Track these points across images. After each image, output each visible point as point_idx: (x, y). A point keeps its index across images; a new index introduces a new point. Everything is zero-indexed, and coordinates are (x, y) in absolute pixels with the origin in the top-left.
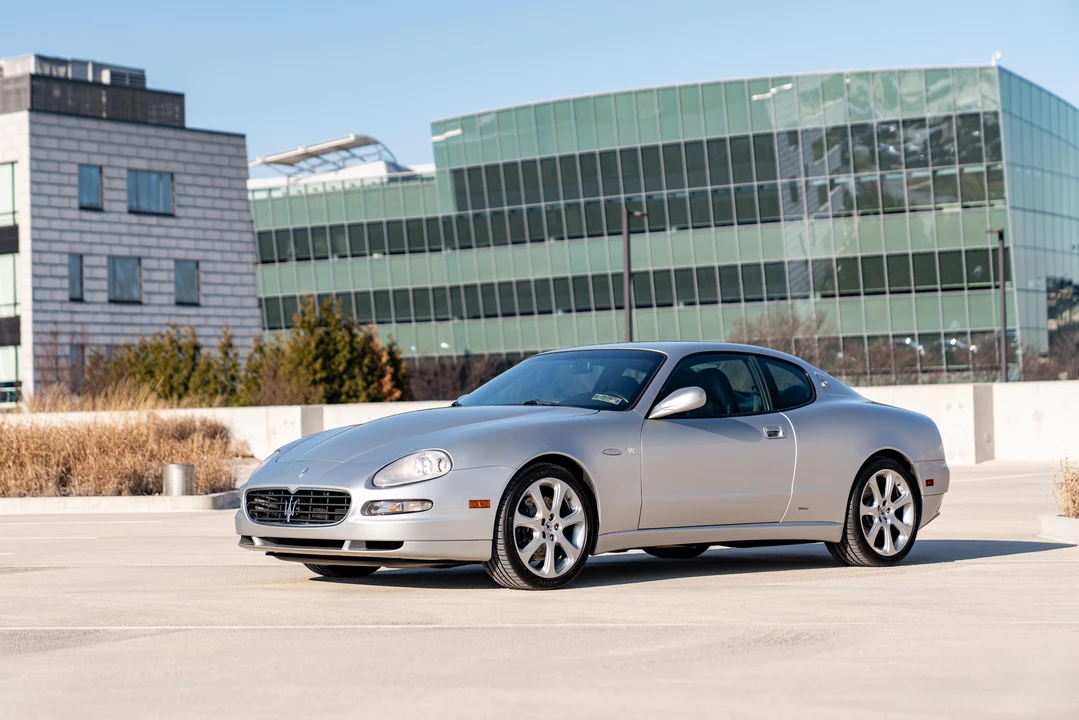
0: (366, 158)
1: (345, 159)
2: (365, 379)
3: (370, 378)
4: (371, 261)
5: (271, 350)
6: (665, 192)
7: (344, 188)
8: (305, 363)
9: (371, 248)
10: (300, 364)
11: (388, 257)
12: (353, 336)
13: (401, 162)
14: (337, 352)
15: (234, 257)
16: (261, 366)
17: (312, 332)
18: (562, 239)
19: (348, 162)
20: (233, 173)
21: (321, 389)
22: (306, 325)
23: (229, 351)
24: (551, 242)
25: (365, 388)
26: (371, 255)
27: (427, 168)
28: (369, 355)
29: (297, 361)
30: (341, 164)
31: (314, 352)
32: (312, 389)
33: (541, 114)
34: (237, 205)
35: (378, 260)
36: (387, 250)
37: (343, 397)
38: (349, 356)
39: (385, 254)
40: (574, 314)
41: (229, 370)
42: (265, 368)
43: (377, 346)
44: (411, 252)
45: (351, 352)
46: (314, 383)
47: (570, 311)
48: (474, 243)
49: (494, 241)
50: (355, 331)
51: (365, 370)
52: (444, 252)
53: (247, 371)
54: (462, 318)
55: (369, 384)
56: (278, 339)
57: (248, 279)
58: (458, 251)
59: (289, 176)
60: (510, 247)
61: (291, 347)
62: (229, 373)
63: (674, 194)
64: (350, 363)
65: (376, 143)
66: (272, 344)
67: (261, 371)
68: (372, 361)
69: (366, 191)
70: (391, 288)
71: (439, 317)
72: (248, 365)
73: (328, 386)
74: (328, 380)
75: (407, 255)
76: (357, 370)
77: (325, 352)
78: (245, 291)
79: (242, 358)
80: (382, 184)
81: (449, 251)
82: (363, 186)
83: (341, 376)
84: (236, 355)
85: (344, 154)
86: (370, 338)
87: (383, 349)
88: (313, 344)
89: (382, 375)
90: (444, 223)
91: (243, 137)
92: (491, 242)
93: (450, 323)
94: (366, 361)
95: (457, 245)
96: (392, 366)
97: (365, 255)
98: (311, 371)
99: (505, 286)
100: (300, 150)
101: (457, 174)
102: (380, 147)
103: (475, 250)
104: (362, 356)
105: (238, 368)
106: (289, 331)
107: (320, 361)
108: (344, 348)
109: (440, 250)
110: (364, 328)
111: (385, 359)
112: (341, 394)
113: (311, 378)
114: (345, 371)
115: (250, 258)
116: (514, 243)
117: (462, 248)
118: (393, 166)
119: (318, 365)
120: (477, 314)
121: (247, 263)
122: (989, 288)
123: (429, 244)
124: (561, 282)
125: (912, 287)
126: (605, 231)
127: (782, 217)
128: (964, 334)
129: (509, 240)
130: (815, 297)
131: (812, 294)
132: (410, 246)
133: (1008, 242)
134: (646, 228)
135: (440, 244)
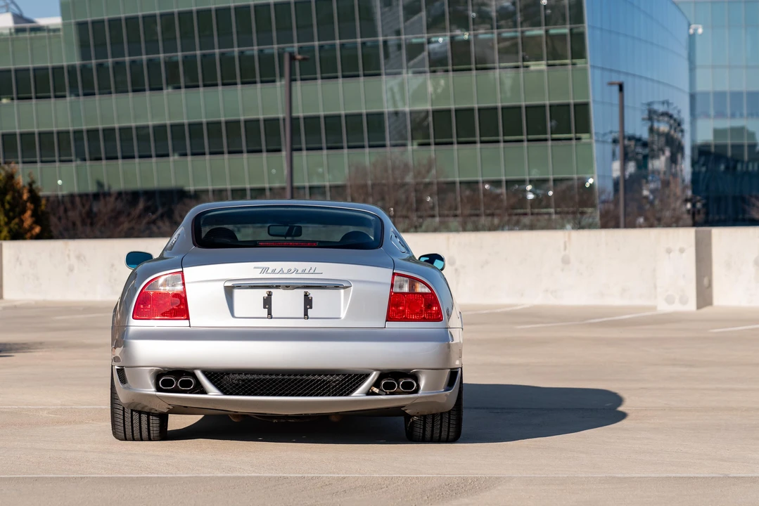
2: (6, 214)
3: (11, 214)
4: (1, 106)
6: (275, 46)
11: (16, 102)
18: (179, 88)
24: (168, 92)
25: (7, 224)
26: (1, 100)
27: (53, 20)
28: (11, 193)
35: (6, 105)
36: (15, 96)
39: (12, 99)
40: (189, 158)
43: (19, 183)
44: (37, 98)
47: (185, 155)
48: (96, 91)
49: (116, 88)
51: (7, 206)
52: (68, 99)
54: (84, 160)
58: (82, 98)
60: (130, 94)
63: (283, 48)
68: (14, 198)
70: (18, 131)
71: (63, 158)
75: (34, 101)
80: (11, 34)
81: (73, 98)
86: (11, 177)
87: (24, 187)
89: (24, 211)
90: (69, 72)
92: (113, 89)
93: (74, 164)
94: (8, 198)
95: (81, 92)
96: (31, 203)
99: (125, 131)
101: (82, 26)
102: (8, 1)
103: (97, 97)
104: (4, 193)
109: (64, 97)
110: (8, 167)
111: (25, 196)
116: (134, 91)
117: (85, 95)
118: (18, 18)
120: (98, 156)
122: (570, 139)
123: (55, 91)
124: (177, 128)
125: (501, 138)
126: (219, 81)
127: (383, 71)
128: (545, 181)
129: (130, 88)
130: (412, 145)
131: (409, 142)
132: (36, 93)
133: (588, 97)
134: (258, 79)
135: (65, 91)
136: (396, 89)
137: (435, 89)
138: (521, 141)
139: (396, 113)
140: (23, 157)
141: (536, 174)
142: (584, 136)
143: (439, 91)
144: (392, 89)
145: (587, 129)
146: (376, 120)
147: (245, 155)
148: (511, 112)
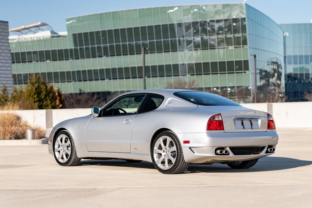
0: (43, 30)
1: (37, 30)
2: (50, 101)
3: (52, 100)
4: (46, 63)
5: (19, 91)
6: (141, 42)
7: (37, 39)
8: (31, 95)
9: (46, 59)
10: (30, 96)
11: (52, 61)
12: (46, 87)
13: (55, 31)
14: (41, 92)
15: (5, 61)
16: (16, 96)
17: (34, 86)
18: (108, 56)
19: (38, 31)
20: (4, 34)
21: (37, 104)
22: (32, 83)
23: (5, 91)
24: (104, 57)
25: (51, 104)
26: (46, 61)
27: (65, 33)
28: (52, 93)
29: (29, 95)
30: (36, 31)
31: (35, 92)
32: (34, 104)
33: (101, 17)
34: (6, 44)
35: (49, 63)
36: (51, 59)
37: (44, 107)
38: (45, 93)
39: (51, 60)
40: (112, 80)
41: (5, 97)
42: (17, 97)
43: (54, 90)
44: (59, 60)
45: (46, 92)
46: (35, 102)
47: (110, 79)
48: (80, 57)
49: (86, 56)
50: (47, 85)
51: (51, 98)
52: (70, 60)
53: (11, 98)
54: (76, 81)
55: (52, 102)
56: (21, 87)
57: (9, 68)
58: (75, 60)
59: (19, 35)
60: (91, 59)
61: (27, 90)
62: (5, 99)
63: (144, 42)
64: (46, 96)
65: (47, 25)
66: (19, 89)
67: (16, 98)
68: (53, 95)
69: (44, 41)
70: (53, 71)
71: (68, 81)
72: (11, 96)
73: (39, 103)
74: (39, 101)
75: (58, 61)
76: (48, 98)
77: (38, 92)
78: (8, 72)
79: (10, 94)
80: (50, 38)
81: (72, 60)
82: (44, 39)
83: (43, 99)
84: (8, 93)
85: (37, 28)
86: (52, 88)
87: (56, 91)
88: (34, 90)
89: (56, 99)
90: (70, 51)
91: (7, 22)
93: (72, 83)
94: (51, 95)
95: (74, 58)
96: (59, 97)
97: (44, 61)
98: (33, 98)
99: (90, 71)
100: (23, 27)
101: (74, 35)
102: (49, 26)
103: (80, 60)
104: (50, 93)
105: (8, 97)
106: (26, 85)
107: (36, 95)
108: (44, 91)
109: (68, 59)
110: (50, 84)
111: (57, 94)
112: (43, 105)
113: (34, 100)
114: (44, 98)
115: (10, 62)
116: (93, 57)
117: (76, 59)
118: (52, 32)
119: (36, 96)
120: (80, 80)
121: (9, 63)
122: (242, 73)
123: (65, 58)
124: (108, 70)
125: (219, 72)
126: (122, 54)
127: (178, 50)
128: (234, 87)
129: (91, 56)
130: (188, 75)
131: (187, 74)
132: (59, 58)
133: (248, 58)
134: (135, 53)
135: (69, 57)
136: (183, 56)
137: (197, 55)
138: (226, 73)
139: (183, 64)
140: (54, 80)
141: (231, 85)
142: (247, 72)
143: (198, 56)
144: (182, 56)
145: (248, 69)
146: (176, 66)
147: (131, 79)
148: (222, 64)
